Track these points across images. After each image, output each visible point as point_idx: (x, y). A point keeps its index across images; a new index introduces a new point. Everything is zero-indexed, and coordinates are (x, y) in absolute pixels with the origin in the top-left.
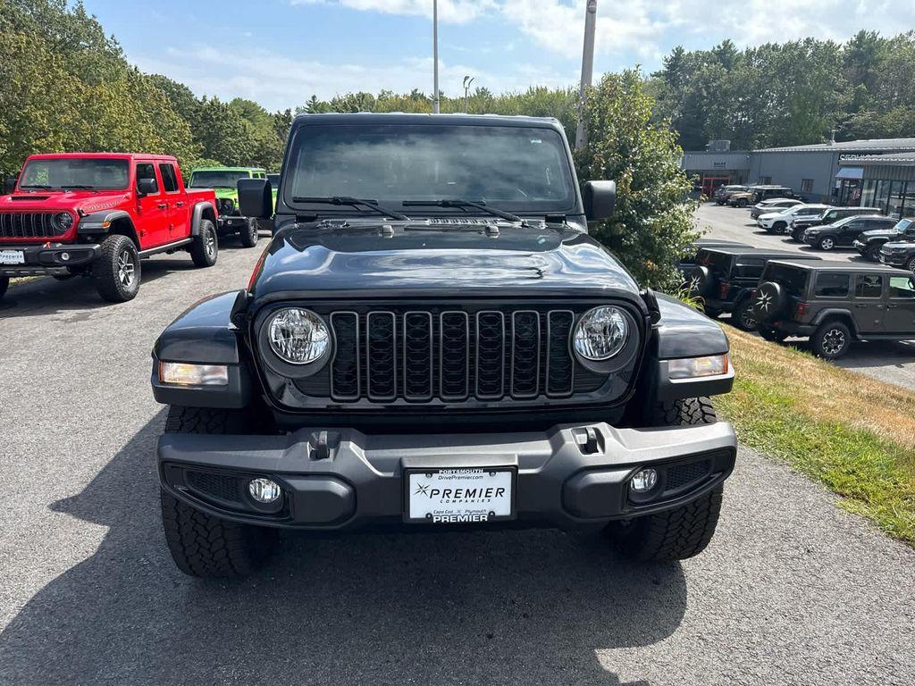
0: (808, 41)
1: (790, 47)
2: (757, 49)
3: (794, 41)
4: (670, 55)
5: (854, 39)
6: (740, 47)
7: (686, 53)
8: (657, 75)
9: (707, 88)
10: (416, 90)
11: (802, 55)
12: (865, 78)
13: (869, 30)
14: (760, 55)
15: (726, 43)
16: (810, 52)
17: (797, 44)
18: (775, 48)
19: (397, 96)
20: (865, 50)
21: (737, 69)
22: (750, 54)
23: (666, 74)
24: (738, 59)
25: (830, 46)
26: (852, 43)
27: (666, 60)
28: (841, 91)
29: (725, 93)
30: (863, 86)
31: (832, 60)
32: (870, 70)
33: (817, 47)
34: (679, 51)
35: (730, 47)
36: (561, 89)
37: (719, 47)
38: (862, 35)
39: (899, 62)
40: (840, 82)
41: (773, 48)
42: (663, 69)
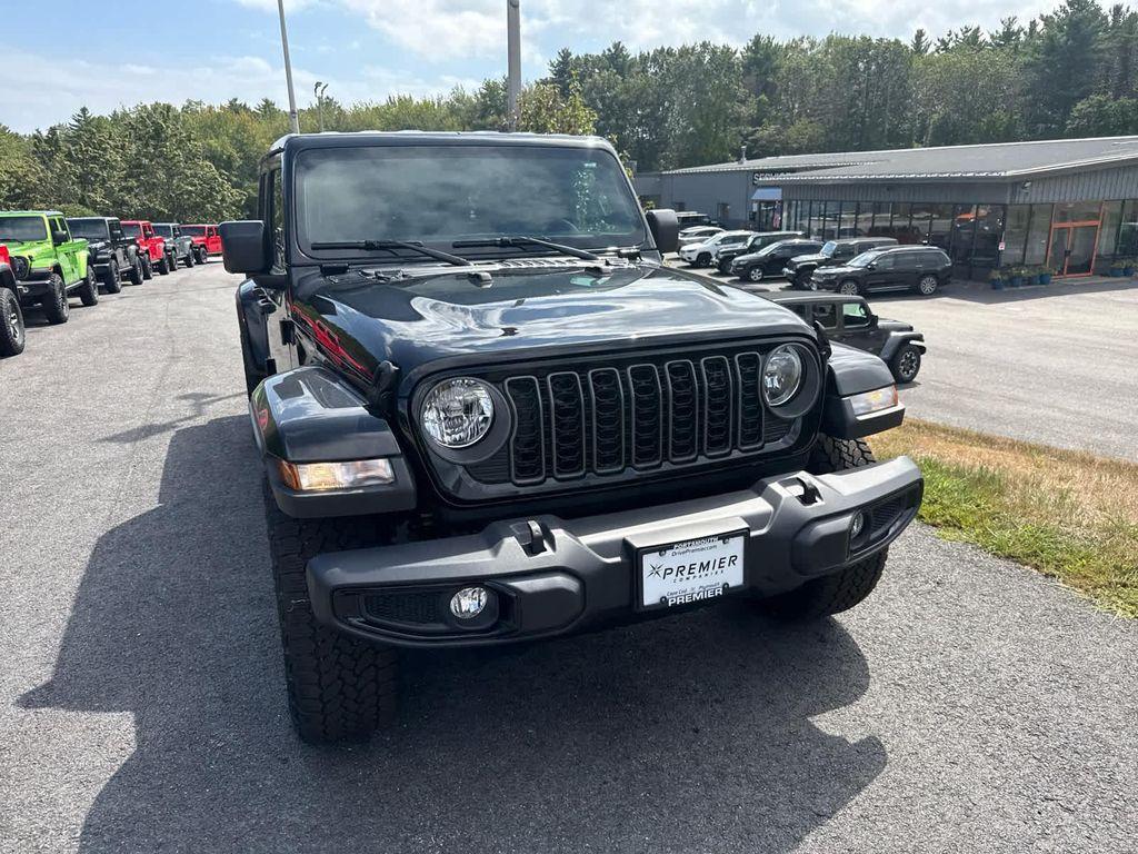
0: (704, 45)
1: (684, 52)
2: (651, 54)
3: (690, 45)
4: (556, 59)
5: (750, 44)
6: (633, 50)
7: (573, 56)
8: (545, 82)
9: (602, 99)
10: (236, 100)
11: (699, 62)
12: (767, 88)
13: (764, 35)
14: (654, 60)
15: (616, 46)
16: (708, 58)
17: (693, 49)
18: (670, 53)
19: (210, 108)
20: (762, 56)
21: (632, 77)
22: (644, 59)
23: (553, 81)
24: (632, 65)
25: (727, 52)
26: (749, 49)
27: (552, 65)
28: (743, 102)
29: (622, 105)
30: (763, 97)
31: (731, 66)
32: (770, 79)
33: (714, 52)
34: (566, 55)
35: (622, 50)
36: (429, 99)
37: (609, 50)
38: (757, 40)
39: (797, 71)
40: (741, 92)
41: (668, 53)
42: (549, 75)
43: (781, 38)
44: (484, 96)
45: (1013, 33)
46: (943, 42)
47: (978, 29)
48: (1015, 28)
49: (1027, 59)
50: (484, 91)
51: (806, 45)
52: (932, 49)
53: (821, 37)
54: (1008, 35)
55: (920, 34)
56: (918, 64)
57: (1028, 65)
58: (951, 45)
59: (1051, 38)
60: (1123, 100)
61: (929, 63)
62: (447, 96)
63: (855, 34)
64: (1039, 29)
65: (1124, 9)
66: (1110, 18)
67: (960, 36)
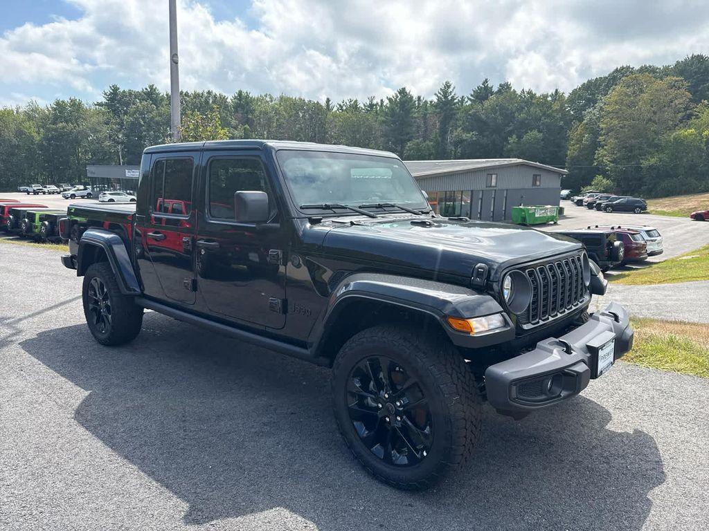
0: (209, 93)
1: (197, 96)
3: (199, 92)
4: (108, 90)
5: (236, 95)
6: (162, 91)
7: (121, 90)
8: (100, 104)
9: (144, 119)
11: (207, 102)
12: (248, 121)
13: (244, 91)
15: (151, 87)
16: (212, 100)
17: (202, 94)
18: (187, 95)
20: (244, 102)
21: (162, 106)
22: (169, 97)
23: (106, 104)
24: (162, 99)
25: (223, 99)
26: (235, 98)
27: (105, 94)
29: (157, 123)
30: (247, 126)
31: (226, 107)
32: (250, 116)
33: (215, 97)
34: (115, 89)
35: (155, 90)
37: (146, 89)
38: (240, 93)
39: (266, 113)
40: (234, 122)
41: (185, 94)
42: (104, 101)
43: (254, 94)
44: (55, 109)
45: (374, 105)
46: (340, 105)
47: (356, 101)
48: (375, 102)
49: (383, 118)
50: (55, 106)
51: (268, 99)
52: (335, 109)
53: (276, 95)
54: (371, 106)
55: (328, 100)
56: (330, 116)
57: (383, 122)
58: (344, 108)
59: (392, 109)
60: (427, 142)
61: (335, 116)
62: (24, 107)
63: (295, 96)
64: (385, 104)
65: (422, 98)
66: (417, 102)
67: (348, 103)
